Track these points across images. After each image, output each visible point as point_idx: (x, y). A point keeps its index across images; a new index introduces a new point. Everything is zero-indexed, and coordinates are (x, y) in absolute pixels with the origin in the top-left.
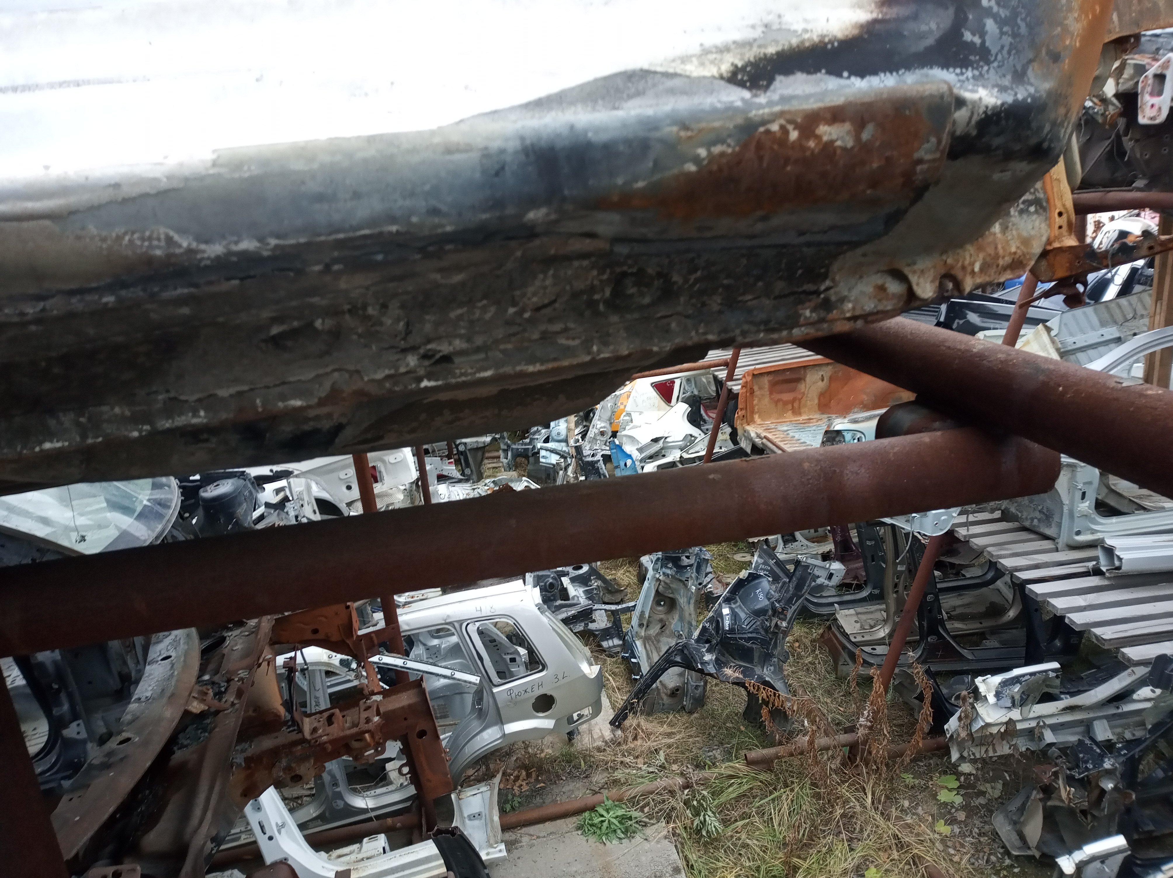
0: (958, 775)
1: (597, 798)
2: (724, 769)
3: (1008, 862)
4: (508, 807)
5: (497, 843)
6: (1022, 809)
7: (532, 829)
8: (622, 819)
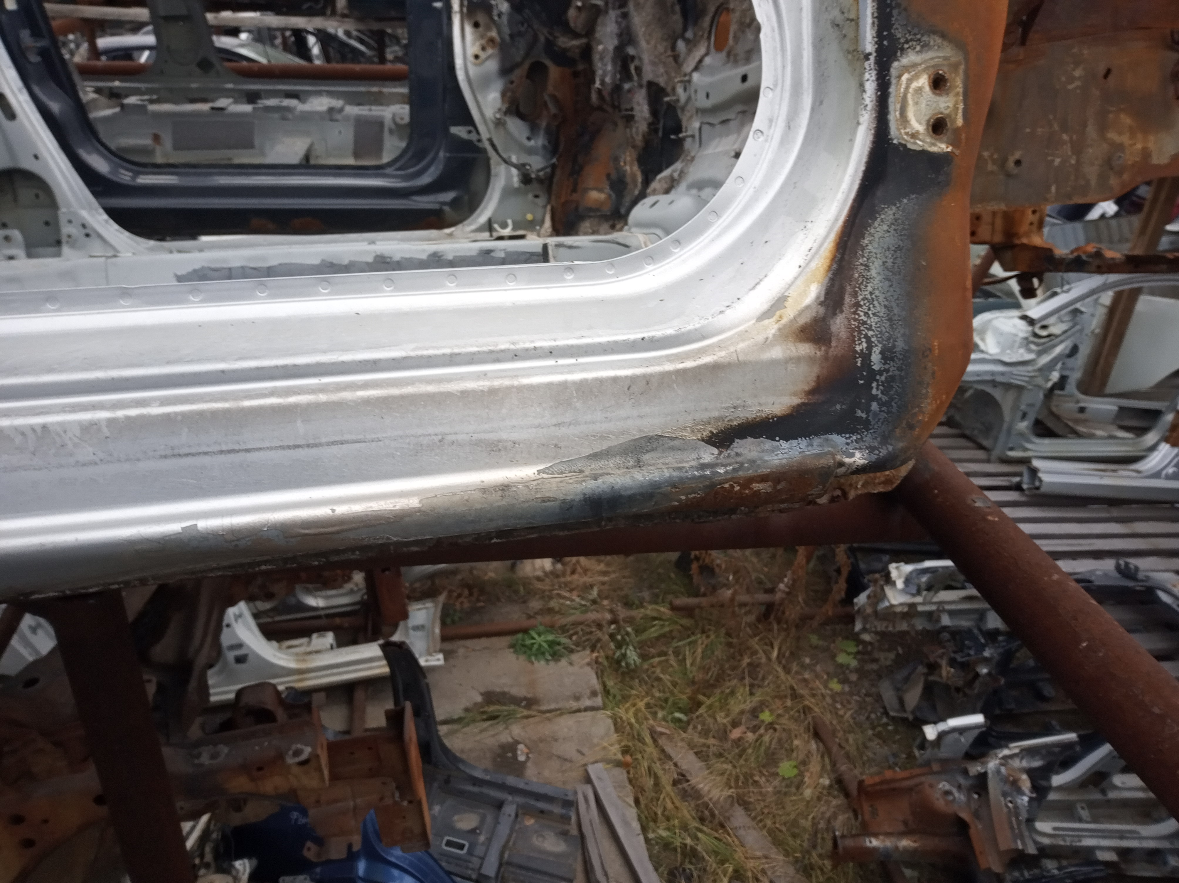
0: (859, 641)
1: (532, 622)
2: (650, 610)
3: (885, 720)
4: (448, 620)
5: (435, 652)
6: (907, 680)
7: (469, 643)
8: (552, 644)
